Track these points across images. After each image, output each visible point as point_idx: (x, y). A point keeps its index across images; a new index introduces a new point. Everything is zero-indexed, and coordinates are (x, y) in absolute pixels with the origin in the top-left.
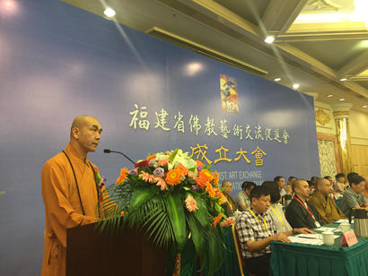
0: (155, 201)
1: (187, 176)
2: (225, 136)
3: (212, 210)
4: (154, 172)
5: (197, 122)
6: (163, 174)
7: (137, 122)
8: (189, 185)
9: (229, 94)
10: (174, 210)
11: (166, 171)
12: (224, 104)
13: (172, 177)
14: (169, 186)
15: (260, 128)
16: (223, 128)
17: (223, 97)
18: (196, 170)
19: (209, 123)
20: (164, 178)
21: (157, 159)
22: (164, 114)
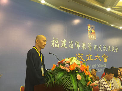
0: (66, 76)
1: (77, 67)
2: (90, 50)
3: (86, 80)
4: (65, 66)
5: (78, 44)
6: (68, 66)
7: (54, 45)
8: (78, 70)
9: (92, 32)
10: (73, 79)
11: (69, 65)
12: (89, 36)
13: (72, 67)
14: (71, 71)
15: (105, 46)
16: (89, 46)
17: (89, 33)
18: (80, 65)
19: (84, 44)
20: (69, 68)
21: (66, 61)
22: (65, 41)
